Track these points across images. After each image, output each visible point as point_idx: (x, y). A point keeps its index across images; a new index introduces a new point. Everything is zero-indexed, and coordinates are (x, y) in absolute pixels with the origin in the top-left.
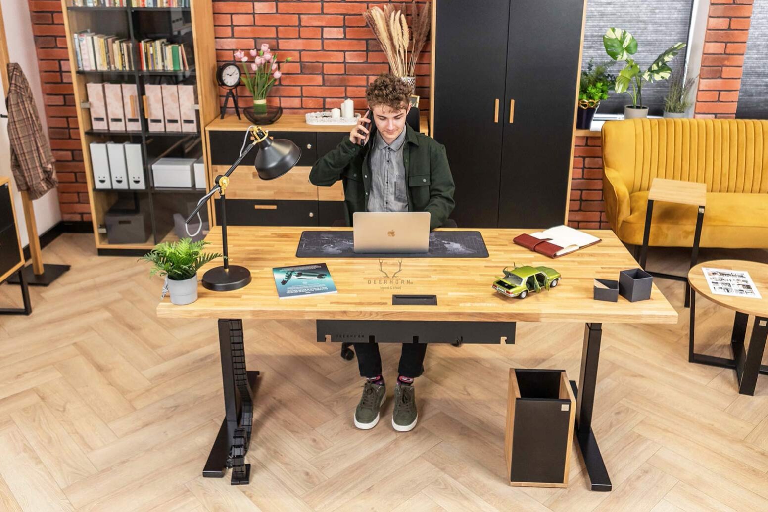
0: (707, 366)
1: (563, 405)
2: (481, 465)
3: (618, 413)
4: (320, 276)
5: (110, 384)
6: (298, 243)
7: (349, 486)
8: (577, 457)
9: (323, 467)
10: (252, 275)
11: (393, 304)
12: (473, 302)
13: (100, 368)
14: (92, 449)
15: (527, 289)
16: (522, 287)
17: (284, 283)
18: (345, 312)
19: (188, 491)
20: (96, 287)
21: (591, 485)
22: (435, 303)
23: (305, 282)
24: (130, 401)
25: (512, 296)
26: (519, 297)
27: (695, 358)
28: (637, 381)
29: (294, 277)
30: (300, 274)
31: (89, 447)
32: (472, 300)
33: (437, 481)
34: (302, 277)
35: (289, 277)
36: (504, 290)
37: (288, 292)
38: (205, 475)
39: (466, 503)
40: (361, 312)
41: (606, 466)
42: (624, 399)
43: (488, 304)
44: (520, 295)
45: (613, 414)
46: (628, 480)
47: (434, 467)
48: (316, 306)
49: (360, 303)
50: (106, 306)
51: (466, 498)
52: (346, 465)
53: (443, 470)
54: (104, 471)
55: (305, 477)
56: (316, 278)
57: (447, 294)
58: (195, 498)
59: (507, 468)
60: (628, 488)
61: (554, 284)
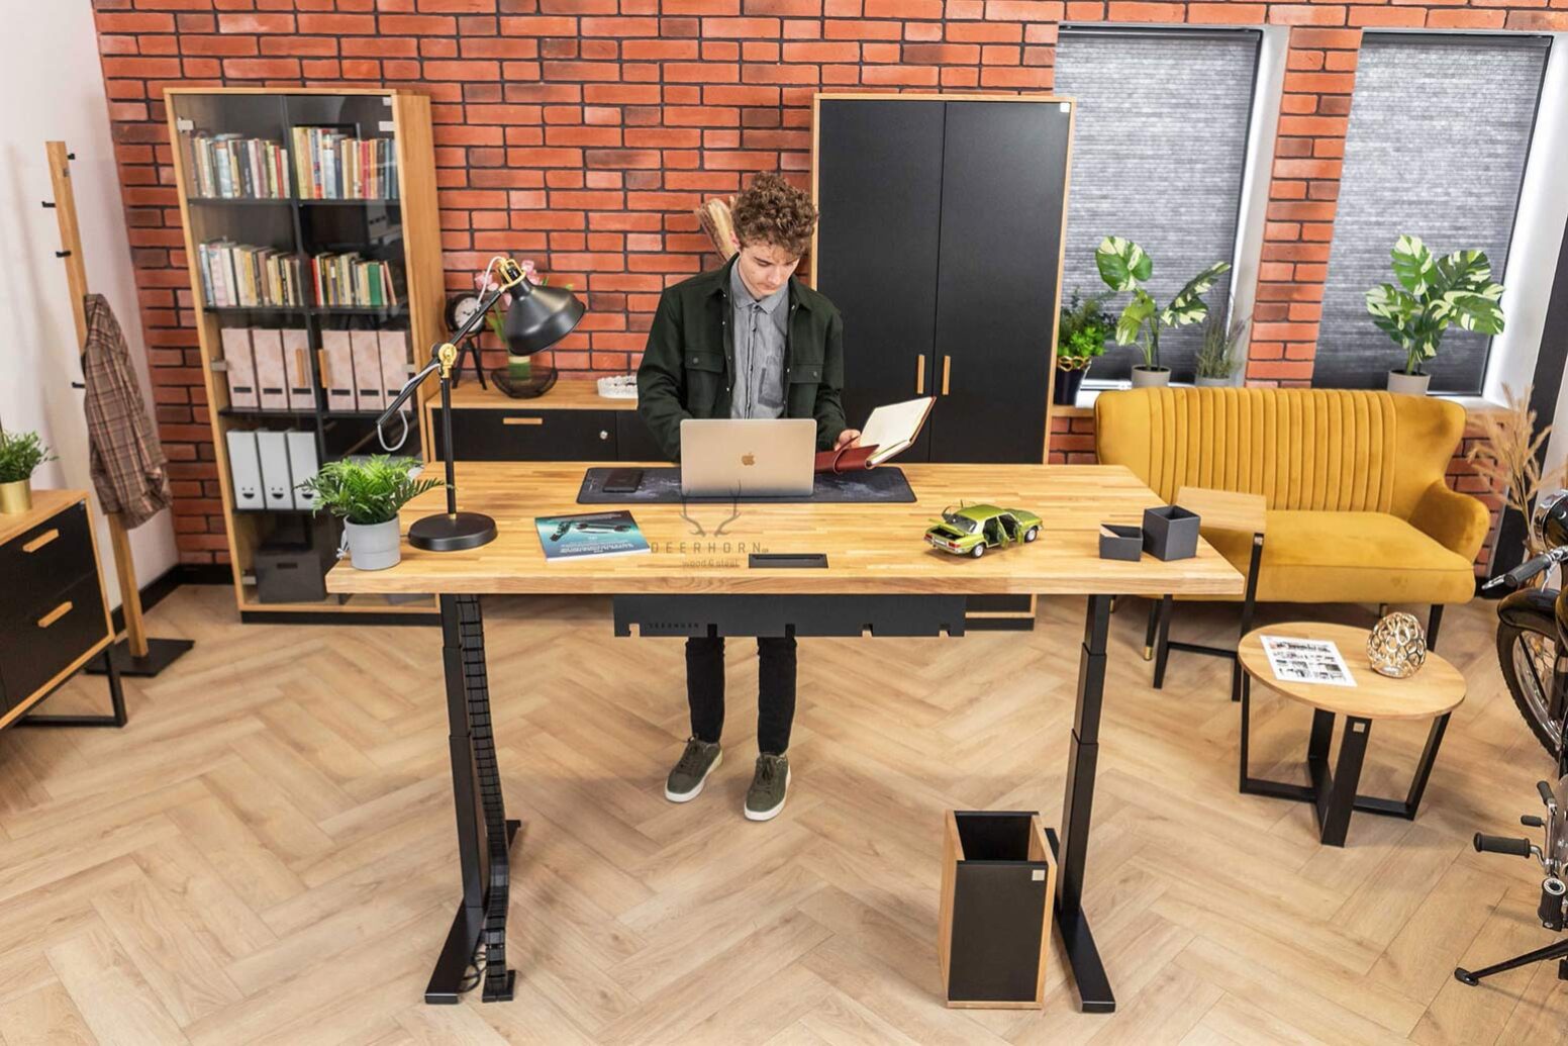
4: (619, 529)
10: (498, 528)
11: (750, 567)
12: (892, 563)
15: (984, 540)
16: (975, 536)
17: (555, 538)
18: (664, 580)
22: (825, 565)
23: (593, 537)
25: (959, 551)
26: (970, 555)
29: (573, 530)
30: (583, 526)
32: (892, 559)
34: (587, 529)
35: (564, 530)
36: (944, 542)
37: (563, 551)
40: (693, 579)
43: (917, 566)
44: (974, 549)
48: (612, 570)
53: (834, 983)
56: (613, 531)
57: (844, 553)
61: (1031, 536)
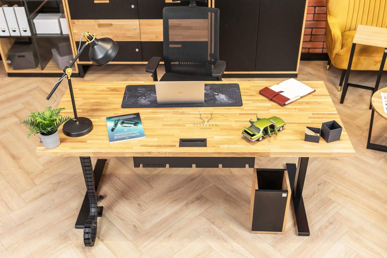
0: (377, 151)
1: (283, 194)
2: (236, 219)
3: (319, 185)
4: (135, 124)
5: (20, 168)
6: (123, 96)
7: (159, 234)
8: (292, 214)
9: (144, 222)
10: (93, 123)
11: (180, 146)
12: (229, 144)
13: (14, 157)
14: (12, 211)
15: (263, 135)
16: (261, 134)
17: (113, 130)
18: (150, 153)
19: (67, 237)
20: (8, 100)
21: (298, 233)
22: (205, 146)
23: (126, 129)
24: (32, 179)
25: (253, 140)
26: (258, 140)
27: (371, 146)
28: (334, 163)
29: (119, 125)
30: (123, 123)
31: (10, 209)
32: (229, 142)
33: (209, 230)
34: (124, 125)
35: (116, 125)
36: (249, 137)
37: (115, 138)
38: (76, 228)
39: (225, 244)
40: (159, 153)
41: (308, 220)
42: (324, 175)
43: (238, 146)
44: (259, 139)
45: (316, 185)
46: (320, 228)
47: (208, 221)
48: (132, 148)
49: (159, 145)
50: (15, 114)
51: (226, 241)
52: (157, 220)
53: (213, 223)
54: (20, 225)
55: (133, 228)
56: (132, 125)
57: (214, 138)
58: (71, 242)
59: (250, 222)
60: (319, 234)
61: (281, 129)
